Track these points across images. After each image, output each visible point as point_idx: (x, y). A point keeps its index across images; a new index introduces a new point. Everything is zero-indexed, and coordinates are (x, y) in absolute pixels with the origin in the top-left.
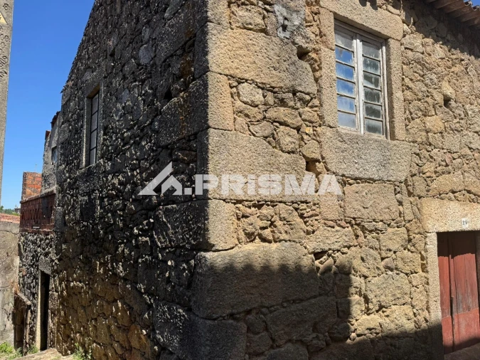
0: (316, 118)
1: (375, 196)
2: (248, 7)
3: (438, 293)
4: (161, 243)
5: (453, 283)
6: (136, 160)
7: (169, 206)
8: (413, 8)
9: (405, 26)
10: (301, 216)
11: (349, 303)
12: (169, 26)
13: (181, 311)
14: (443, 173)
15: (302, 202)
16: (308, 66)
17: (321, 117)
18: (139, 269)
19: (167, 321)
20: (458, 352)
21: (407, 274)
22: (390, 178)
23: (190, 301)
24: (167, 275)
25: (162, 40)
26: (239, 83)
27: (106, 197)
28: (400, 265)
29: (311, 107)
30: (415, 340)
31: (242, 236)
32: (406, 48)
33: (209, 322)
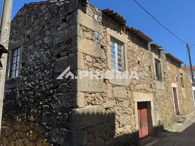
0: (106, 67)
1: (121, 90)
2: (88, 32)
3: (138, 121)
4: (55, 107)
5: (141, 118)
6: (41, 77)
7: (59, 94)
8: (130, 34)
9: (128, 40)
10: (102, 97)
11: (115, 124)
12: (60, 33)
13: (65, 129)
14: (138, 84)
15: (103, 92)
16: (104, 51)
17: (107, 66)
18: (43, 117)
19: (58, 134)
20: (143, 140)
21: (130, 115)
22: (125, 85)
23: (69, 125)
24: (58, 118)
25: (56, 37)
26: (86, 55)
27: (23, 91)
28: (128, 112)
29: (104, 63)
30: (132, 136)
31: (86, 103)
32: (128, 46)
33: (77, 131)
